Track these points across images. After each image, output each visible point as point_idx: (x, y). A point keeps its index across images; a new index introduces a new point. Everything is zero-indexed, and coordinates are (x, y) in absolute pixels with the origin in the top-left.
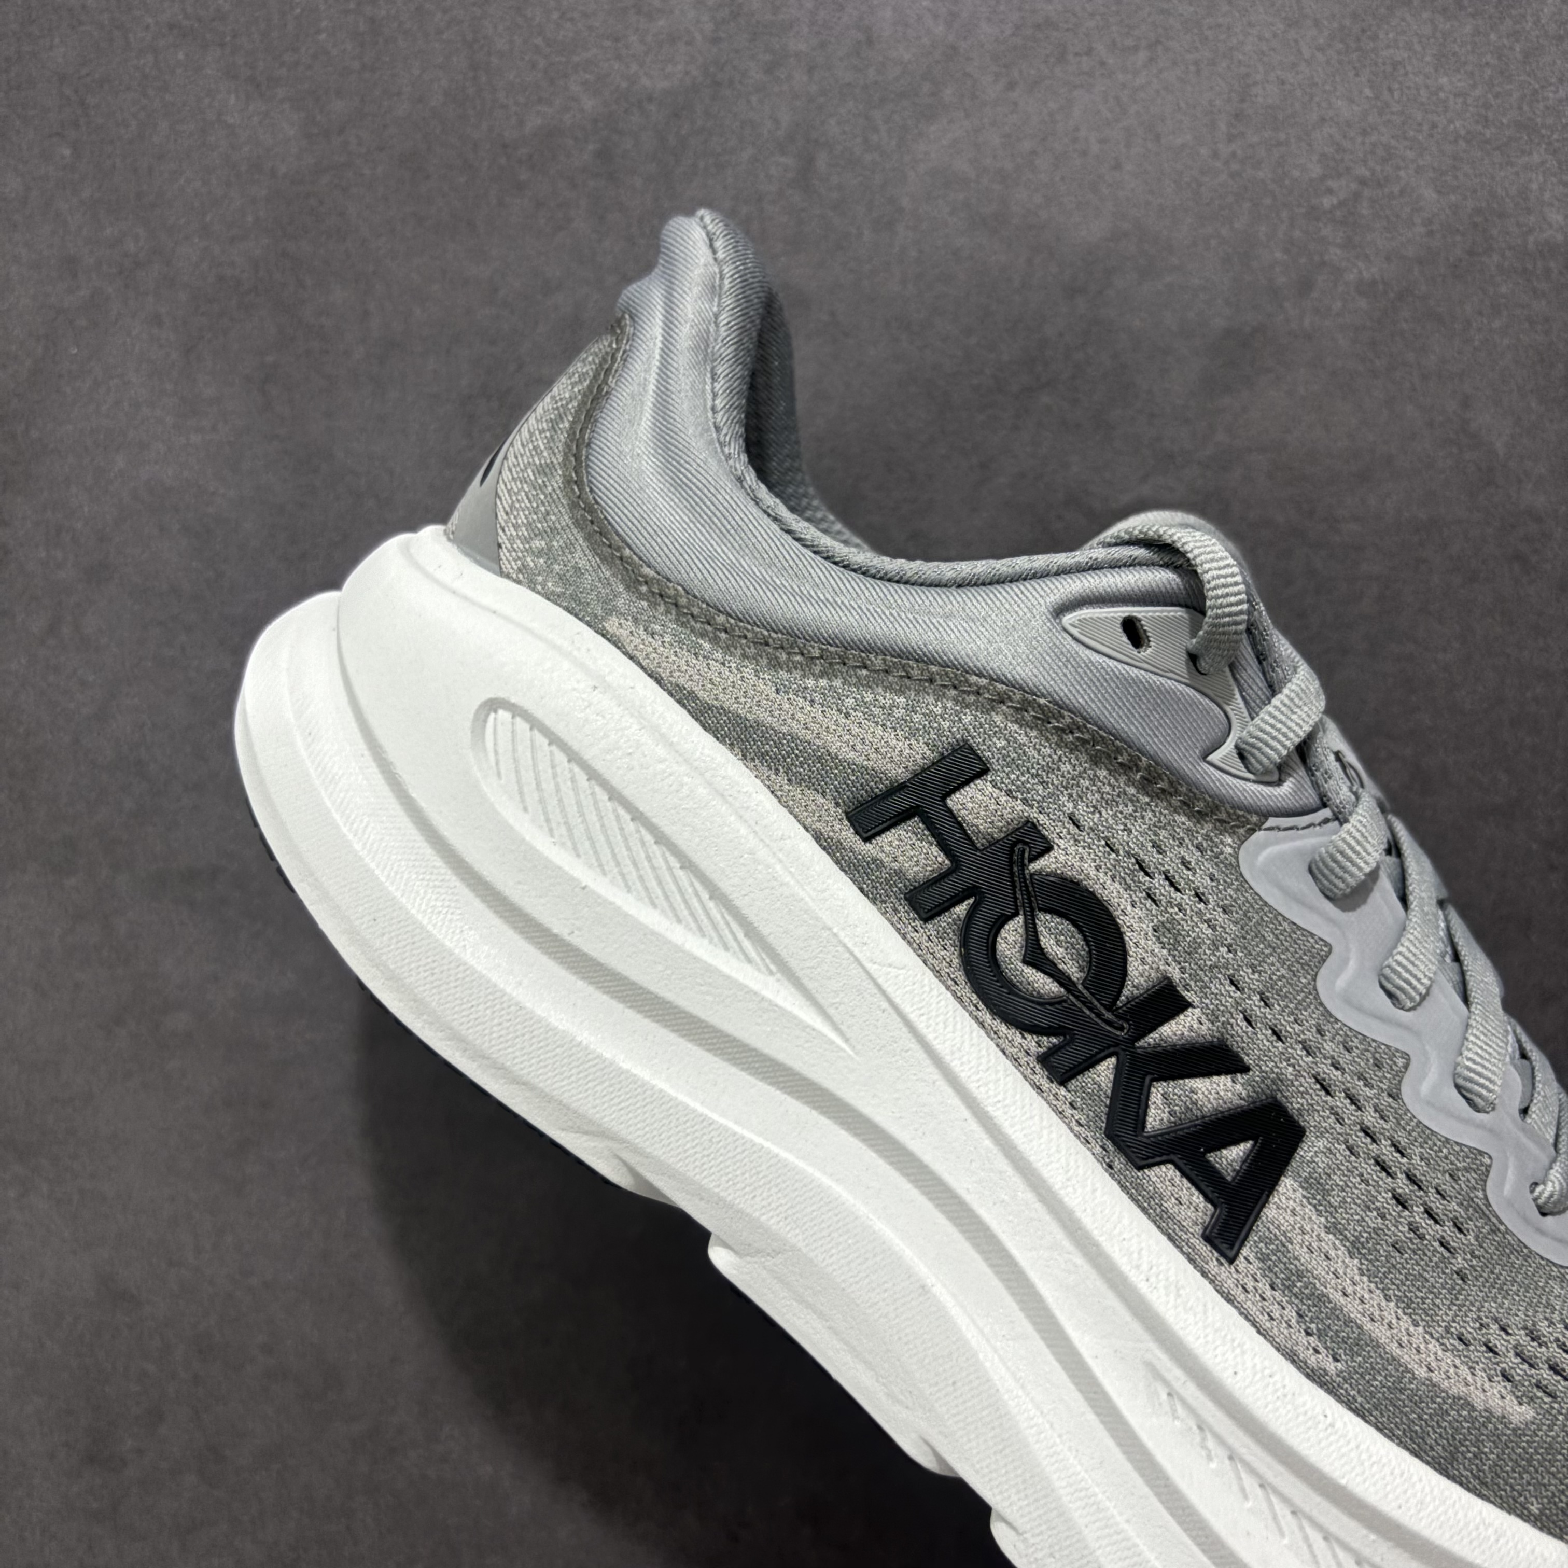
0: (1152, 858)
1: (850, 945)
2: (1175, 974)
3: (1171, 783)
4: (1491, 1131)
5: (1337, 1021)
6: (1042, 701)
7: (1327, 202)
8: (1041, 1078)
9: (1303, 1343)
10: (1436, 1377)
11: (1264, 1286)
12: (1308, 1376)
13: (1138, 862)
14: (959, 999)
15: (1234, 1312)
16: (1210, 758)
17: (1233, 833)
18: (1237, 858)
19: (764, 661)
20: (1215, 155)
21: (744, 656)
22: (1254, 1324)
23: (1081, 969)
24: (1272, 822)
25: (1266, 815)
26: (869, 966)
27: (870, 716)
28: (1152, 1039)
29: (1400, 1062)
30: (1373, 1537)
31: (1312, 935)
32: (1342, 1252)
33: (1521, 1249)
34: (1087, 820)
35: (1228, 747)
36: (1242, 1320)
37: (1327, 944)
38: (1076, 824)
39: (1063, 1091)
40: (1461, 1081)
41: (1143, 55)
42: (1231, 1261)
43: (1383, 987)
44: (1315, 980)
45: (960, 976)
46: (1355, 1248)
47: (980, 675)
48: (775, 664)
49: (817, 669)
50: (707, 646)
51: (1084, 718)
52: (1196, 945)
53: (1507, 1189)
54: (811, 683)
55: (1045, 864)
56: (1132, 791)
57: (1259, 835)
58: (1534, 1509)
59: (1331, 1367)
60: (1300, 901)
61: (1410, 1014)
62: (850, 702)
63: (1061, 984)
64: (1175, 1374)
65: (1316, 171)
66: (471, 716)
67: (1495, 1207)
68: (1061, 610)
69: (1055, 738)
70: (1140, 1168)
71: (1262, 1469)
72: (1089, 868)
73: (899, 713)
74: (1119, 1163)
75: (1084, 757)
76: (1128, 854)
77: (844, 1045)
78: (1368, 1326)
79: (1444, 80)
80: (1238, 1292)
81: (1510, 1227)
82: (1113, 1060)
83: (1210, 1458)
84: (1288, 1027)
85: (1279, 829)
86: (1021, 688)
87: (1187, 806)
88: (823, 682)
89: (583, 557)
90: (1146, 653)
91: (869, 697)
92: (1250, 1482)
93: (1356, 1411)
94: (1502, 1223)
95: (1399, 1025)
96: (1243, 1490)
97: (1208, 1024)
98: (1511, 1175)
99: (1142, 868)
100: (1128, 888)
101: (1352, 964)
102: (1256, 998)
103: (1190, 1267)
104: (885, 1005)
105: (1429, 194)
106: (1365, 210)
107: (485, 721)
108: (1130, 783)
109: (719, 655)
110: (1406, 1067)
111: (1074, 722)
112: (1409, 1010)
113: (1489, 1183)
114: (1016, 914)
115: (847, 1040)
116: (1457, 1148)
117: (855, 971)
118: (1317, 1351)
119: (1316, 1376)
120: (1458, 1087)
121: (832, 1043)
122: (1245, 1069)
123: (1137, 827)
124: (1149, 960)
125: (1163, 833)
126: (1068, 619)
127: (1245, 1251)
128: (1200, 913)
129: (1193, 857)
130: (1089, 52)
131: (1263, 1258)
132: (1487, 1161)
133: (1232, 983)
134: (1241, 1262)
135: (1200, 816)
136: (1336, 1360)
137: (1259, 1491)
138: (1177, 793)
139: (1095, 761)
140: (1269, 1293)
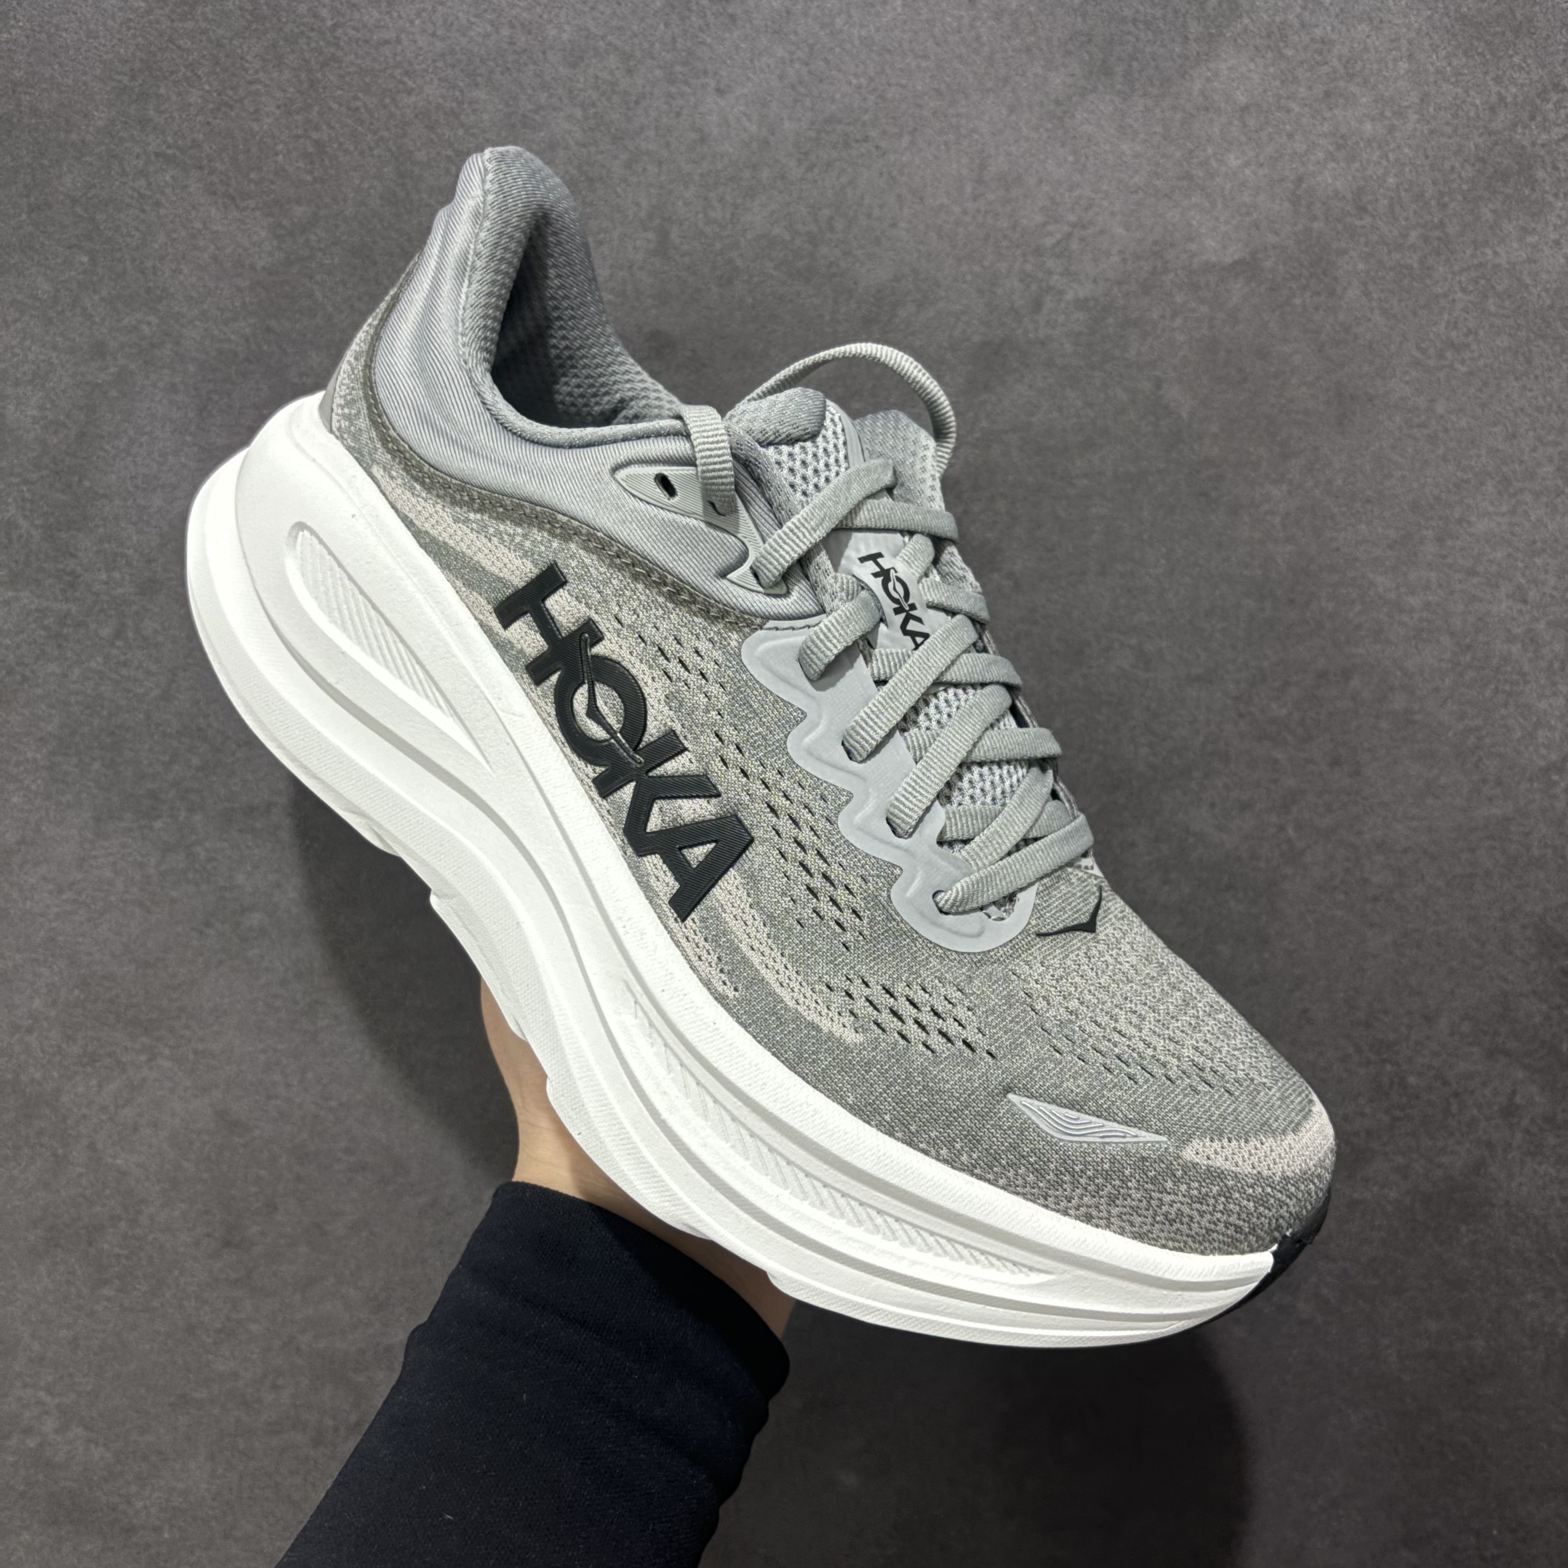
0: (671, 647)
1: (490, 699)
2: (678, 728)
3: (691, 594)
4: (906, 850)
5: (797, 766)
6: (599, 534)
7: (1049, 242)
8: (595, 794)
9: (717, 980)
10: (800, 1009)
11: (699, 939)
12: (716, 998)
13: (660, 649)
14: (555, 738)
15: (679, 953)
16: (729, 576)
17: (739, 631)
18: (740, 649)
19: (448, 499)
20: (965, 213)
21: (438, 496)
22: (689, 961)
23: (618, 722)
24: (771, 624)
25: (767, 618)
26: (501, 714)
27: (502, 541)
28: (659, 771)
29: (844, 799)
30: (740, 1104)
31: (792, 706)
32: (758, 923)
33: (913, 935)
34: (627, 619)
35: (746, 567)
36: (682, 959)
37: (803, 713)
38: (620, 622)
39: (604, 802)
40: (891, 817)
41: (906, 140)
42: (683, 920)
43: (843, 744)
44: (786, 737)
45: (556, 725)
46: (770, 919)
47: (564, 515)
48: (454, 503)
49: (476, 506)
50: (418, 487)
51: (626, 547)
52: (695, 708)
53: (910, 892)
54: (472, 516)
55: (598, 649)
56: (661, 600)
57: (760, 633)
58: (850, 1100)
59: (731, 994)
60: (784, 680)
61: (862, 765)
62: (491, 530)
63: (608, 732)
64: (637, 989)
65: (1039, 218)
66: (286, 534)
67: (895, 903)
68: (615, 469)
69: (607, 561)
70: (640, 856)
71: (680, 1053)
72: (625, 653)
73: (518, 539)
74: (630, 850)
75: (627, 575)
76: (653, 644)
77: (486, 766)
78: (763, 971)
79: (1125, 147)
80: (683, 941)
81: (905, 918)
82: (633, 784)
83: (652, 1045)
84: (753, 767)
85: (777, 629)
86: (588, 525)
87: (705, 612)
88: (478, 516)
89: (363, 423)
90: (676, 499)
91: (502, 527)
92: (675, 1062)
93: (741, 1024)
94: (898, 915)
95: (849, 772)
96: (669, 1065)
97: (695, 764)
98: (917, 883)
99: (663, 654)
100: (650, 667)
101: (820, 729)
102: (732, 747)
103: (658, 921)
104: (509, 741)
105: (1120, 231)
106: (1075, 245)
107: (296, 537)
108: (660, 593)
109: (424, 495)
110: (847, 802)
111: (620, 550)
112: (861, 762)
113: (895, 886)
114: (583, 683)
115: (488, 762)
116: (873, 860)
117: (494, 717)
118: (725, 983)
119: (721, 999)
120: (888, 821)
121: (479, 763)
122: (718, 795)
123: (664, 625)
124: (660, 718)
125: (684, 630)
126: (621, 474)
127: (693, 915)
128: (700, 688)
129: (704, 646)
130: (866, 139)
131: (703, 920)
132: (897, 871)
133: (717, 735)
134: (689, 921)
135: (714, 620)
136: (736, 990)
137: (679, 1068)
138: (695, 602)
139: (636, 577)
140: (702, 943)
